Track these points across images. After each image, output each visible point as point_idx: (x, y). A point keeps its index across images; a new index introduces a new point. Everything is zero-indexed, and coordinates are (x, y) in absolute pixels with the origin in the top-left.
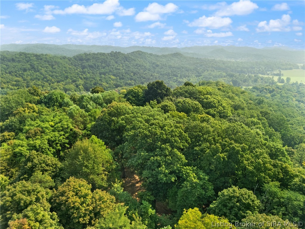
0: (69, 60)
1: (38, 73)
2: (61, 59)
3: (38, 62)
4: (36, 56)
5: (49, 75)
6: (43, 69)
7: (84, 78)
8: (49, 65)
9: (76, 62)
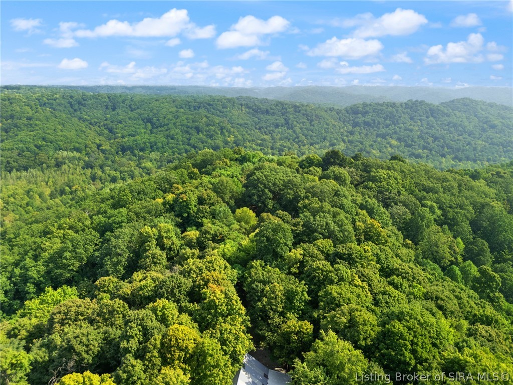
0: (338, 113)
1: (290, 131)
2: (326, 111)
3: (295, 116)
4: (295, 107)
5: (303, 135)
6: (298, 125)
7: (349, 141)
8: (308, 120)
9: (346, 116)
